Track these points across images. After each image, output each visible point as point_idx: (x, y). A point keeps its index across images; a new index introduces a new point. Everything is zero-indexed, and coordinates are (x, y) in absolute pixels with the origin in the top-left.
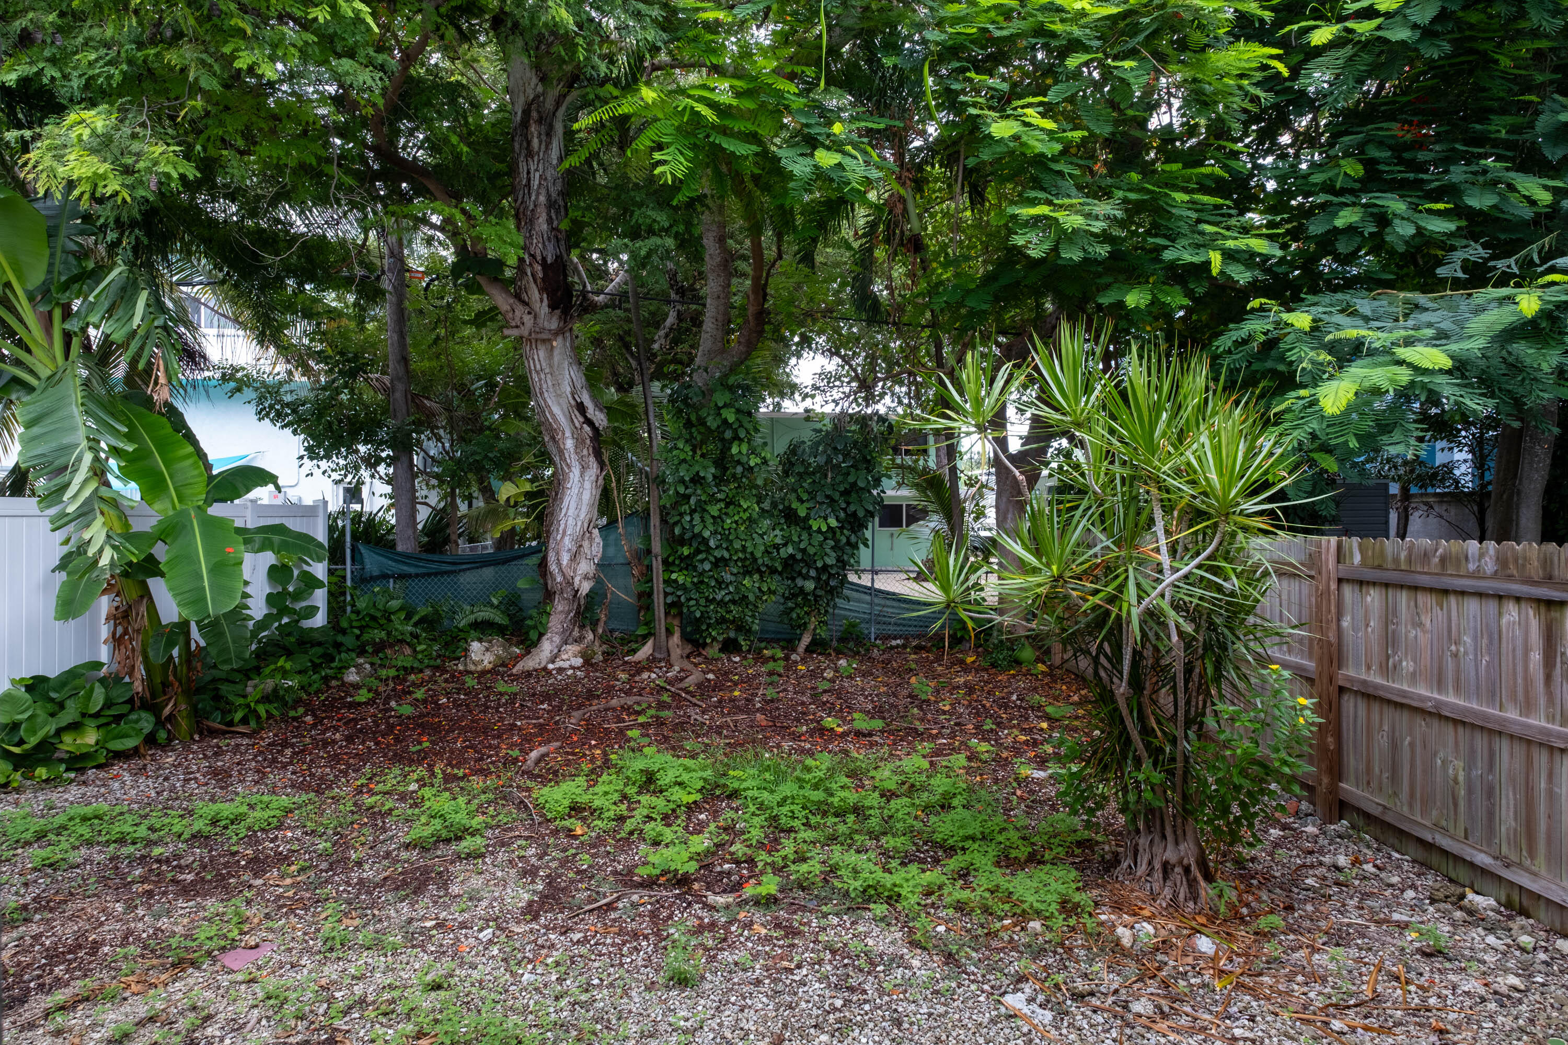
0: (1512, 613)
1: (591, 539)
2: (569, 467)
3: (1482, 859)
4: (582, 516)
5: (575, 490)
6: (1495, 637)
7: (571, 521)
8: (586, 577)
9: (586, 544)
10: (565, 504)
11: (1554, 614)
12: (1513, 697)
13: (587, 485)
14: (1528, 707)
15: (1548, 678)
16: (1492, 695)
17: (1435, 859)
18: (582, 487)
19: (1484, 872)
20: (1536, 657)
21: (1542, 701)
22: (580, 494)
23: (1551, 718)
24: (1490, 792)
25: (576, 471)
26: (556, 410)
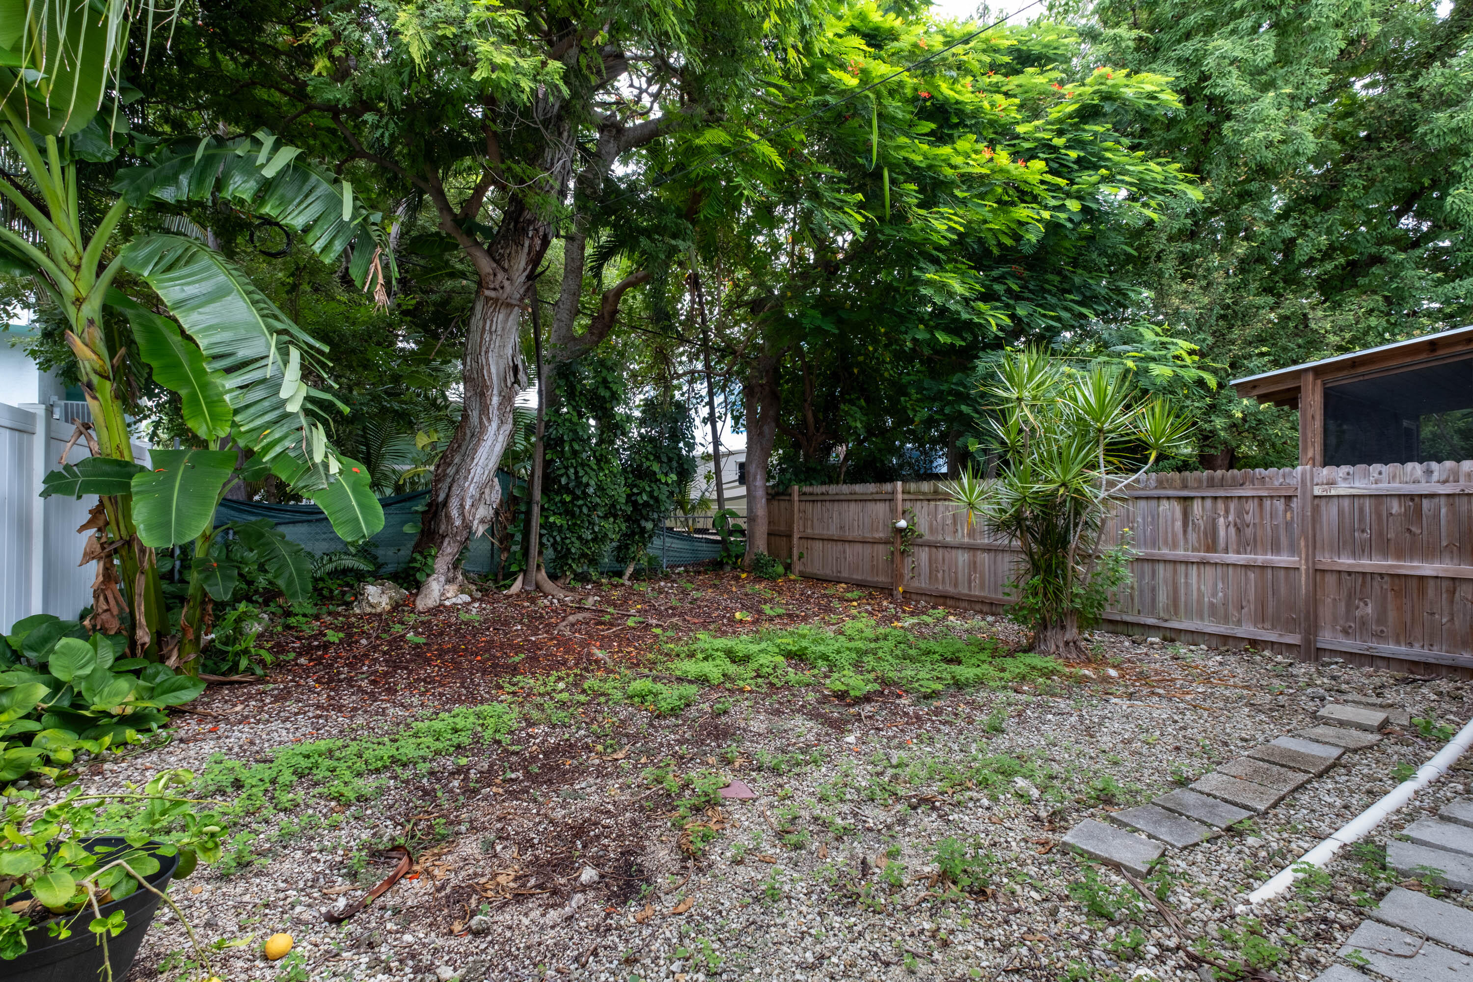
0: (1165, 505)
1: (492, 487)
2: (489, 420)
3: (1151, 621)
4: (491, 465)
5: (489, 443)
6: (1155, 517)
7: (479, 470)
8: (482, 521)
9: (487, 491)
10: (478, 454)
11: (1188, 503)
12: (1166, 543)
13: (501, 438)
14: (1175, 546)
15: (1185, 532)
16: (1154, 544)
17: (1120, 628)
18: (496, 440)
19: (1150, 627)
20: (1179, 524)
21: (1182, 543)
22: (493, 446)
23: (1186, 550)
24: (1153, 590)
25: (494, 425)
26: (493, 370)
